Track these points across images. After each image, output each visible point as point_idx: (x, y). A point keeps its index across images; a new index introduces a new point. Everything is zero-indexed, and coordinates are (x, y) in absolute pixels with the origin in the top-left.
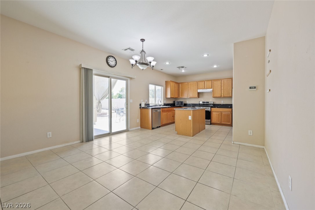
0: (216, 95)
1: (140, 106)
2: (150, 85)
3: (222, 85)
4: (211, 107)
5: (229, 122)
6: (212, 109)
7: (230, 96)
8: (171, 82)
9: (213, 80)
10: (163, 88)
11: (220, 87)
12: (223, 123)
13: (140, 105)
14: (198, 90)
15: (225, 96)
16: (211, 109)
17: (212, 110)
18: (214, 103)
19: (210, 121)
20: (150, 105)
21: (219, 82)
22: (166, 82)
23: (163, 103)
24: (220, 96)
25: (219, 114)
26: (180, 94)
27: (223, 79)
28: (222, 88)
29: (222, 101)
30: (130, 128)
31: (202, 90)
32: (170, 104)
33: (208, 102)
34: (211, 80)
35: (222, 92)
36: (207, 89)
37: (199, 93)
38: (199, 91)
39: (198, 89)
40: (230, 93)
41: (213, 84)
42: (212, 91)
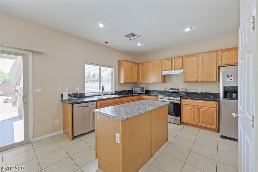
0: (189, 79)
1: (61, 98)
2: (85, 65)
3: (199, 63)
4: (181, 98)
5: (213, 125)
6: (183, 100)
7: (213, 80)
8: (125, 61)
9: (185, 56)
10: (114, 69)
11: (196, 66)
12: (200, 124)
13: (62, 96)
14: (163, 72)
15: (204, 80)
16: (181, 100)
17: (183, 103)
18: (186, 91)
19: (179, 119)
20: (85, 94)
21: (195, 59)
22: (119, 61)
23: (114, 91)
24: (196, 80)
25: (194, 110)
26: (141, 78)
27: (201, 53)
28: (200, 68)
29: (199, 88)
30: (33, 137)
31: (168, 71)
32: (127, 91)
33: (178, 89)
34: (182, 57)
35: (200, 74)
36: (175, 69)
37: (164, 77)
38: (165, 73)
39: (164, 70)
40: (213, 75)
41: (184, 62)
42: (184, 72)
